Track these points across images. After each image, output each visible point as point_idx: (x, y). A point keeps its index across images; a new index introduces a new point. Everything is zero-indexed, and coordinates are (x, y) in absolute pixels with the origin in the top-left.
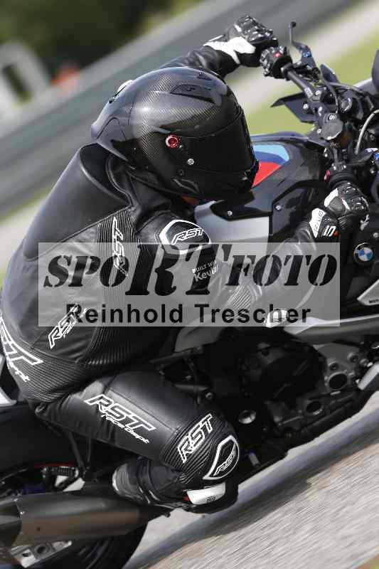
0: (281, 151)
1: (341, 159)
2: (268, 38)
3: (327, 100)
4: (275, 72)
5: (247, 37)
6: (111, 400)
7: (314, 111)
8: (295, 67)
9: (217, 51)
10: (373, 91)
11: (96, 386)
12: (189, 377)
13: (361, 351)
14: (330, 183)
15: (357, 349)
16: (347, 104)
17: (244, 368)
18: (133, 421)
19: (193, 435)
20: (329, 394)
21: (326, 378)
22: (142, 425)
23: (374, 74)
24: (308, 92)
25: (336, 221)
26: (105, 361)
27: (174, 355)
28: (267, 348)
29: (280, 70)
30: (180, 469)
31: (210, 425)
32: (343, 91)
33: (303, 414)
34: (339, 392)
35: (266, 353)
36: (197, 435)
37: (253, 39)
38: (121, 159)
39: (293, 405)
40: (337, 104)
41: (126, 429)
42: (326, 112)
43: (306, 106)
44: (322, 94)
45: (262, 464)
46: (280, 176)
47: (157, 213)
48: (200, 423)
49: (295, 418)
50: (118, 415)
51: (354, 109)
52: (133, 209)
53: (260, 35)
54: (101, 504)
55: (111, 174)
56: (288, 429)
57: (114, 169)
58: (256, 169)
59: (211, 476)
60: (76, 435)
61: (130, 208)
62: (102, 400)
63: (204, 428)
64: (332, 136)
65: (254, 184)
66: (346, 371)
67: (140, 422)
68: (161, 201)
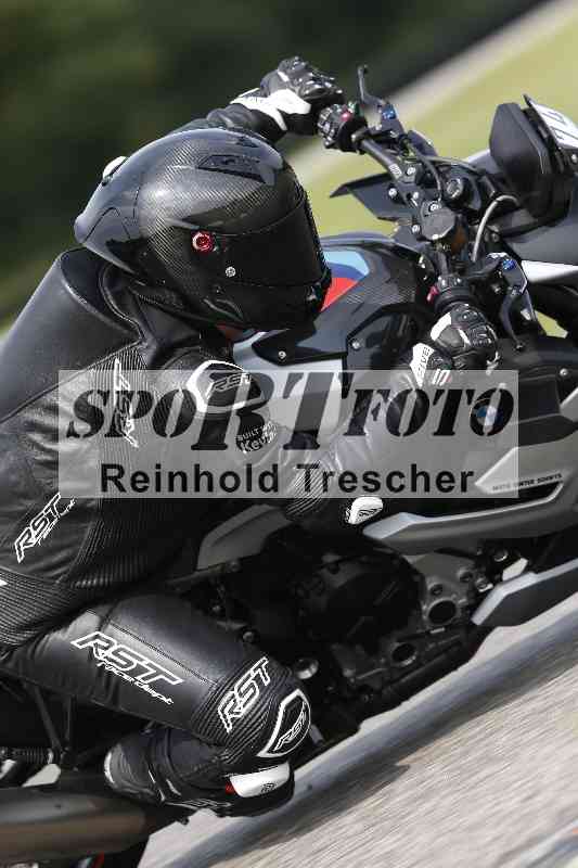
0: (356, 261)
1: (451, 269)
2: (329, 89)
3: (425, 182)
4: (343, 142)
5: (297, 89)
6: (111, 639)
7: (405, 199)
8: (373, 133)
9: (251, 111)
10: (493, 168)
11: (88, 620)
12: (217, 608)
13: (477, 566)
14: (436, 305)
15: (471, 563)
16: (455, 188)
17: (300, 592)
18: (147, 671)
19: (242, 690)
20: (428, 633)
21: (424, 607)
22: (161, 677)
23: (493, 143)
24: (396, 170)
25: (449, 362)
26: (101, 580)
27: (197, 573)
28: (337, 563)
29: (350, 138)
30: (220, 741)
31: (266, 674)
32: (445, 169)
33: (387, 664)
34: (443, 629)
35: (335, 569)
36: (248, 689)
37: (307, 92)
38: (122, 270)
39: (374, 649)
40: (439, 188)
41: (137, 683)
42: (424, 200)
43: (393, 192)
44: (418, 173)
45: (327, 740)
46: (356, 299)
47: (181, 351)
48: (251, 671)
49: (374, 671)
50: (124, 663)
51: (466, 195)
52: (145, 344)
53: (317, 87)
54: (86, 804)
55: (108, 293)
56: (364, 688)
57: (111, 285)
58: (327, 283)
59: (270, 751)
60: (46, 694)
61: (140, 343)
62: (97, 641)
63: (257, 678)
64: (439, 233)
65: (325, 305)
66: (454, 596)
67: (159, 672)
68: (183, 333)
